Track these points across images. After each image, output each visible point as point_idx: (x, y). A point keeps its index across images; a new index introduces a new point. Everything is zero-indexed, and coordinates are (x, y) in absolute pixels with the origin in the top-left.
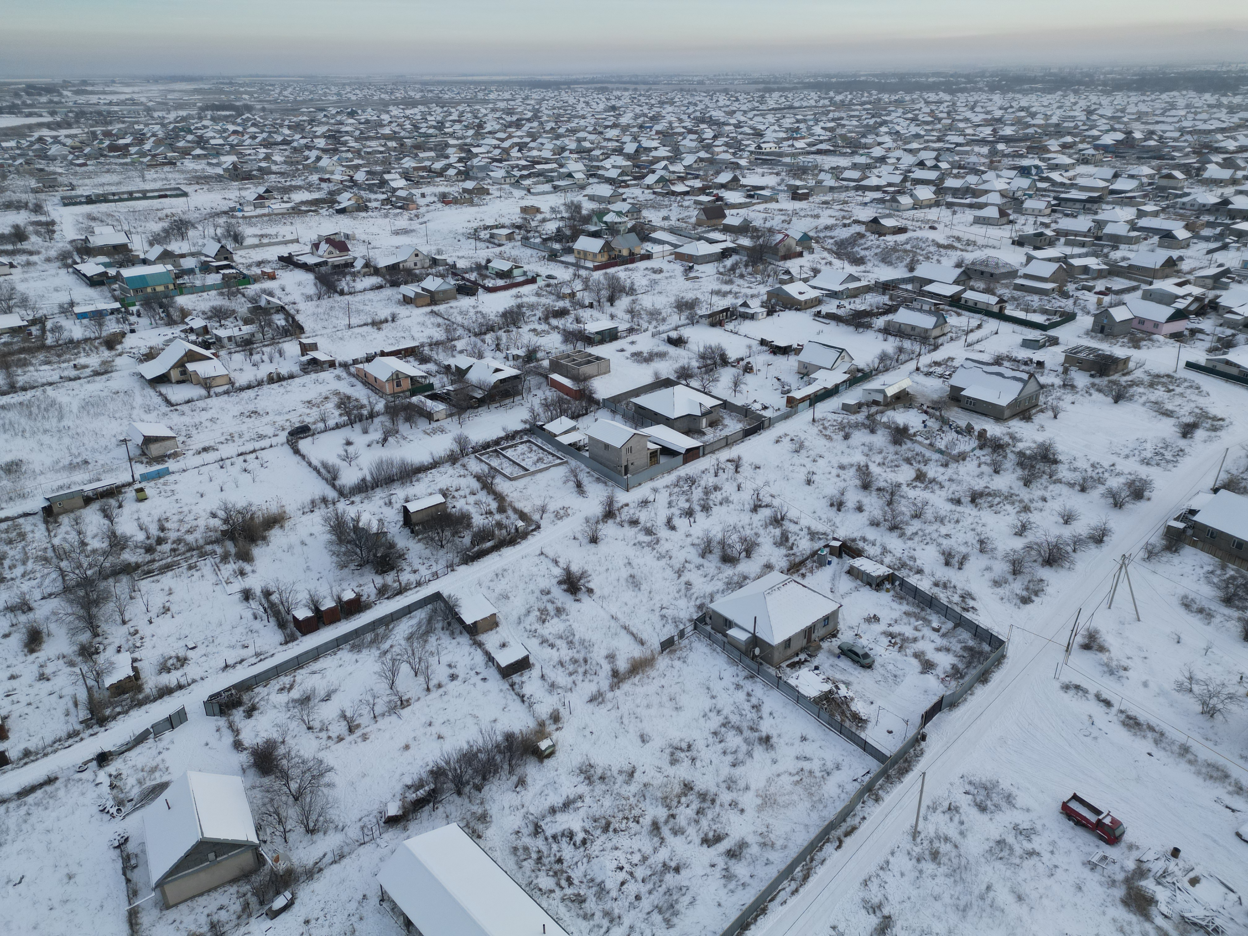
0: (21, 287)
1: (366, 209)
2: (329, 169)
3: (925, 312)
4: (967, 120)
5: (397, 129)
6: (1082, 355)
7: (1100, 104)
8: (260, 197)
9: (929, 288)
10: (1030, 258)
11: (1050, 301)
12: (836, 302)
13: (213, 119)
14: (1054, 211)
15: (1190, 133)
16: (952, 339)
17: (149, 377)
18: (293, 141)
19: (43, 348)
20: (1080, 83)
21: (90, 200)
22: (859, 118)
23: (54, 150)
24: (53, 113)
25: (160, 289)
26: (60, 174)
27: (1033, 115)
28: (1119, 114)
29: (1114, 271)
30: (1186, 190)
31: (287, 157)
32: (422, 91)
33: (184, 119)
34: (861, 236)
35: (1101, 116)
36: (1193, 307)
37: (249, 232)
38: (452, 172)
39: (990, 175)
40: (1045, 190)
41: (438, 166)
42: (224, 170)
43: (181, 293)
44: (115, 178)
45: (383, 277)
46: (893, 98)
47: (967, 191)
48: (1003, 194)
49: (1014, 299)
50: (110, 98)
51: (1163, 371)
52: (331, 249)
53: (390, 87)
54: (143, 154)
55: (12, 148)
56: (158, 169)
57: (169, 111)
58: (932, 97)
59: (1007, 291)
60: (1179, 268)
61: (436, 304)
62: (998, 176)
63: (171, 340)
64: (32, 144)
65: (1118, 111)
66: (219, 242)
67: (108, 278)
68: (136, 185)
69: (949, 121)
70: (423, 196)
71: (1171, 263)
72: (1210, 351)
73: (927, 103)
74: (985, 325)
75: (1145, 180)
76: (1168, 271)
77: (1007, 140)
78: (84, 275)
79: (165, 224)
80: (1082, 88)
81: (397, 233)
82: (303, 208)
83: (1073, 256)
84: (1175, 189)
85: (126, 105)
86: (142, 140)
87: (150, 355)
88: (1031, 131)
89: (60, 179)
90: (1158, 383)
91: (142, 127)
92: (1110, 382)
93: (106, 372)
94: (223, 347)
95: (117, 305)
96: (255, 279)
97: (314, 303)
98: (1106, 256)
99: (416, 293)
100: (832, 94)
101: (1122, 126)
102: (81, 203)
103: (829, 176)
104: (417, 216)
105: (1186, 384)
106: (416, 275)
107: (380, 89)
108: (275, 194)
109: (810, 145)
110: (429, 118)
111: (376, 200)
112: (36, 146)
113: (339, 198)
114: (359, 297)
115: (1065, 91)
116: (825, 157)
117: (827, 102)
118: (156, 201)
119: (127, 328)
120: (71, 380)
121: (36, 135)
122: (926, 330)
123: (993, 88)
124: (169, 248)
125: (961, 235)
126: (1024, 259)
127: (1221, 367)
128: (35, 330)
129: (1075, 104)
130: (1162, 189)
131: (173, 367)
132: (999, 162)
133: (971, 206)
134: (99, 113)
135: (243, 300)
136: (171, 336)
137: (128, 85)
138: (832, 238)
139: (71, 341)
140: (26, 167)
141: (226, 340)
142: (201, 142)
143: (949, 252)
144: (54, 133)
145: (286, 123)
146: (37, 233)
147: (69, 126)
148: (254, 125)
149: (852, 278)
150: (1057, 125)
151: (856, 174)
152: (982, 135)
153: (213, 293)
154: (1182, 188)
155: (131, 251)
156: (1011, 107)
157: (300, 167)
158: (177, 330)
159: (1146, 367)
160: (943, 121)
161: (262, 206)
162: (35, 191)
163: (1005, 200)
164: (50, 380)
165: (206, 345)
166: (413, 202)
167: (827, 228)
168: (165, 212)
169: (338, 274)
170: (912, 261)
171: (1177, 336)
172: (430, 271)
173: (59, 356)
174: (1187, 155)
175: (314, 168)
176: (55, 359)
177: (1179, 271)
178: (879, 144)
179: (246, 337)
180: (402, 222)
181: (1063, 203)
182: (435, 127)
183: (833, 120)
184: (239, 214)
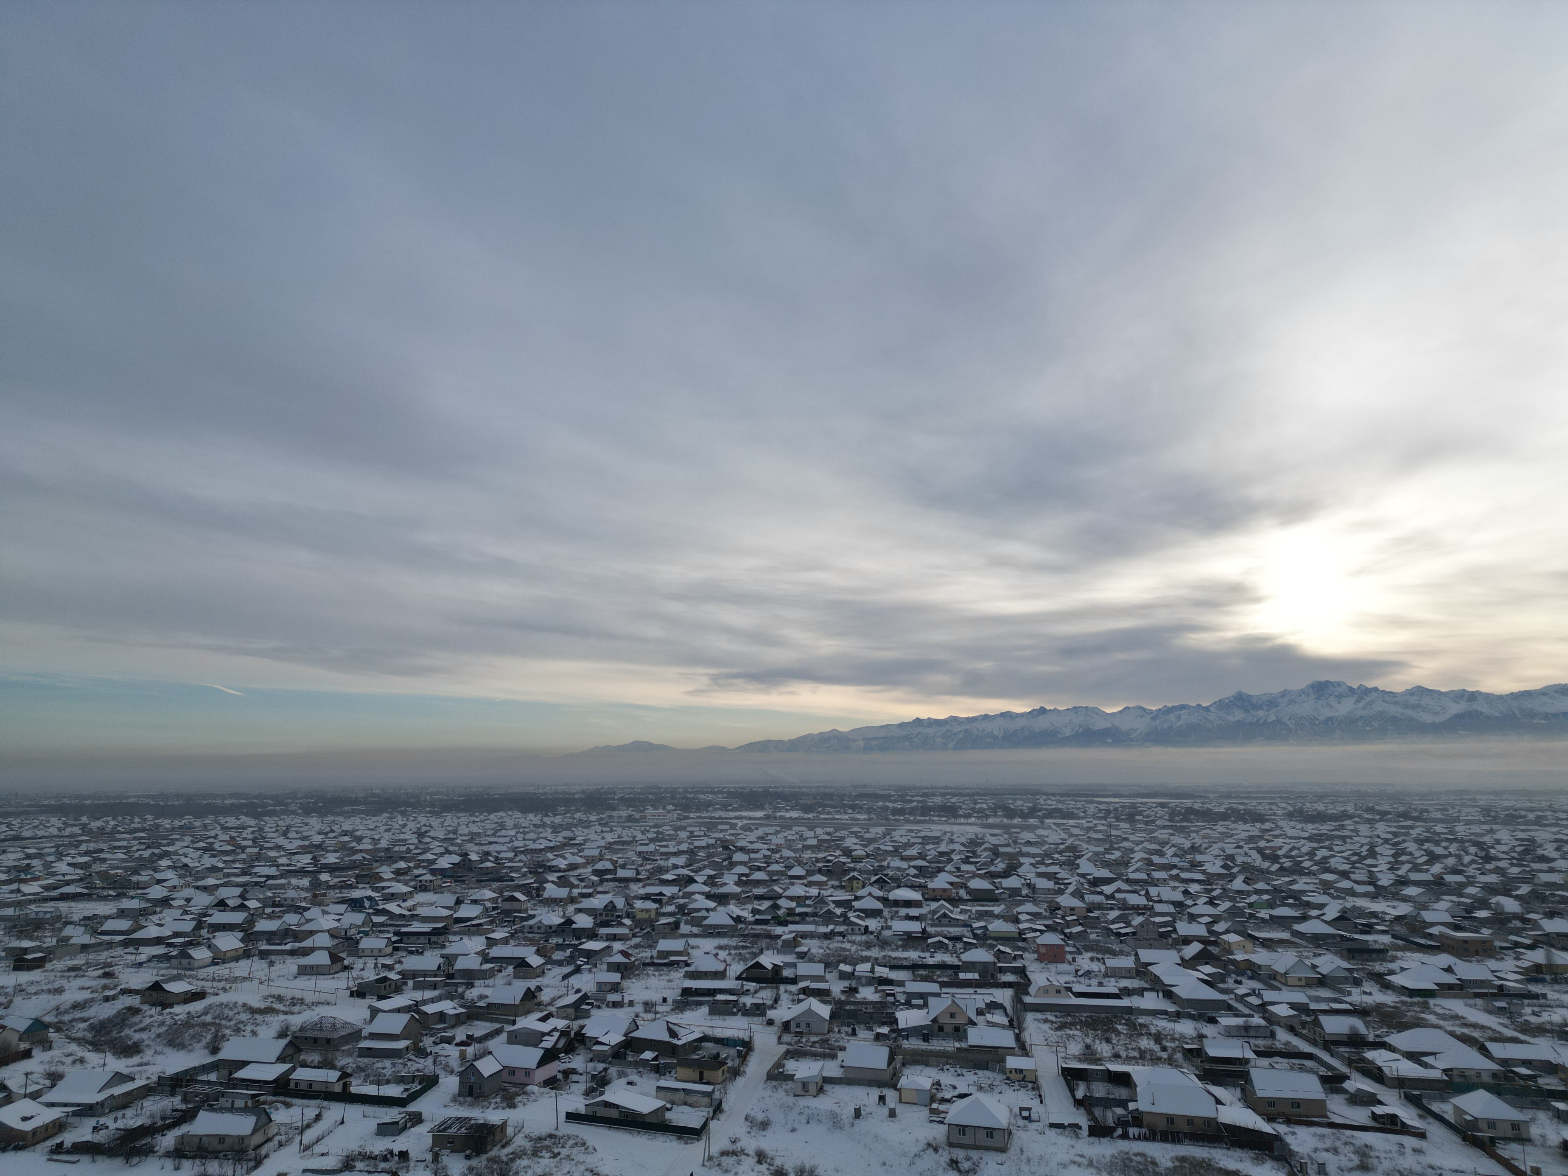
3: (239, 1110)
4: (279, 847)
6: (452, 1131)
7: (430, 826)
9: (242, 1074)
10: (375, 1012)
11: (405, 1065)
12: (92, 1122)
14: (396, 949)
15: (522, 852)
16: (281, 1145)
20: (406, 804)
22: (128, 849)
27: (359, 840)
28: (451, 836)
29: (473, 1013)
30: (531, 912)
34: (134, 1011)
35: (433, 838)
36: (560, 1045)
39: (314, 912)
40: (382, 925)
46: (177, 823)
47: (286, 934)
48: (332, 933)
49: (360, 1069)
51: (544, 1131)
58: (231, 821)
59: (350, 1060)
60: (539, 1000)
62: (325, 913)
65: (449, 832)
69: (256, 850)
71: (530, 995)
72: (588, 1093)
73: (225, 828)
74: (326, 1115)
75: (489, 904)
76: (528, 1004)
77: (332, 869)
80: (409, 809)
83: (425, 1002)
84: (520, 911)
88: (358, 857)
90: (543, 1148)
92: (489, 1160)
98: (462, 996)
100: (84, 819)
101: (456, 848)
103: (81, 929)
105: (571, 1142)
109: (47, 888)
115: (391, 813)
116: (73, 904)
117: (77, 830)
122: (242, 1139)
123: (308, 810)
125: (282, 992)
126: (367, 1014)
127: (602, 1112)
129: (404, 826)
130: (507, 913)
132: (324, 895)
133: (293, 953)
138: (84, 1020)
143: (268, 1018)
149: (119, 1078)
150: (388, 850)
151: (124, 925)
152: (299, 865)
154: (526, 910)
156: (332, 831)
159: (526, 1130)
160: (248, 850)
163: (336, 941)
167: (76, 1006)
170: (216, 1037)
171: (551, 1083)
174: (524, 875)
177: (540, 1004)
178: (159, 882)
181: (405, 938)
183: (87, 853)
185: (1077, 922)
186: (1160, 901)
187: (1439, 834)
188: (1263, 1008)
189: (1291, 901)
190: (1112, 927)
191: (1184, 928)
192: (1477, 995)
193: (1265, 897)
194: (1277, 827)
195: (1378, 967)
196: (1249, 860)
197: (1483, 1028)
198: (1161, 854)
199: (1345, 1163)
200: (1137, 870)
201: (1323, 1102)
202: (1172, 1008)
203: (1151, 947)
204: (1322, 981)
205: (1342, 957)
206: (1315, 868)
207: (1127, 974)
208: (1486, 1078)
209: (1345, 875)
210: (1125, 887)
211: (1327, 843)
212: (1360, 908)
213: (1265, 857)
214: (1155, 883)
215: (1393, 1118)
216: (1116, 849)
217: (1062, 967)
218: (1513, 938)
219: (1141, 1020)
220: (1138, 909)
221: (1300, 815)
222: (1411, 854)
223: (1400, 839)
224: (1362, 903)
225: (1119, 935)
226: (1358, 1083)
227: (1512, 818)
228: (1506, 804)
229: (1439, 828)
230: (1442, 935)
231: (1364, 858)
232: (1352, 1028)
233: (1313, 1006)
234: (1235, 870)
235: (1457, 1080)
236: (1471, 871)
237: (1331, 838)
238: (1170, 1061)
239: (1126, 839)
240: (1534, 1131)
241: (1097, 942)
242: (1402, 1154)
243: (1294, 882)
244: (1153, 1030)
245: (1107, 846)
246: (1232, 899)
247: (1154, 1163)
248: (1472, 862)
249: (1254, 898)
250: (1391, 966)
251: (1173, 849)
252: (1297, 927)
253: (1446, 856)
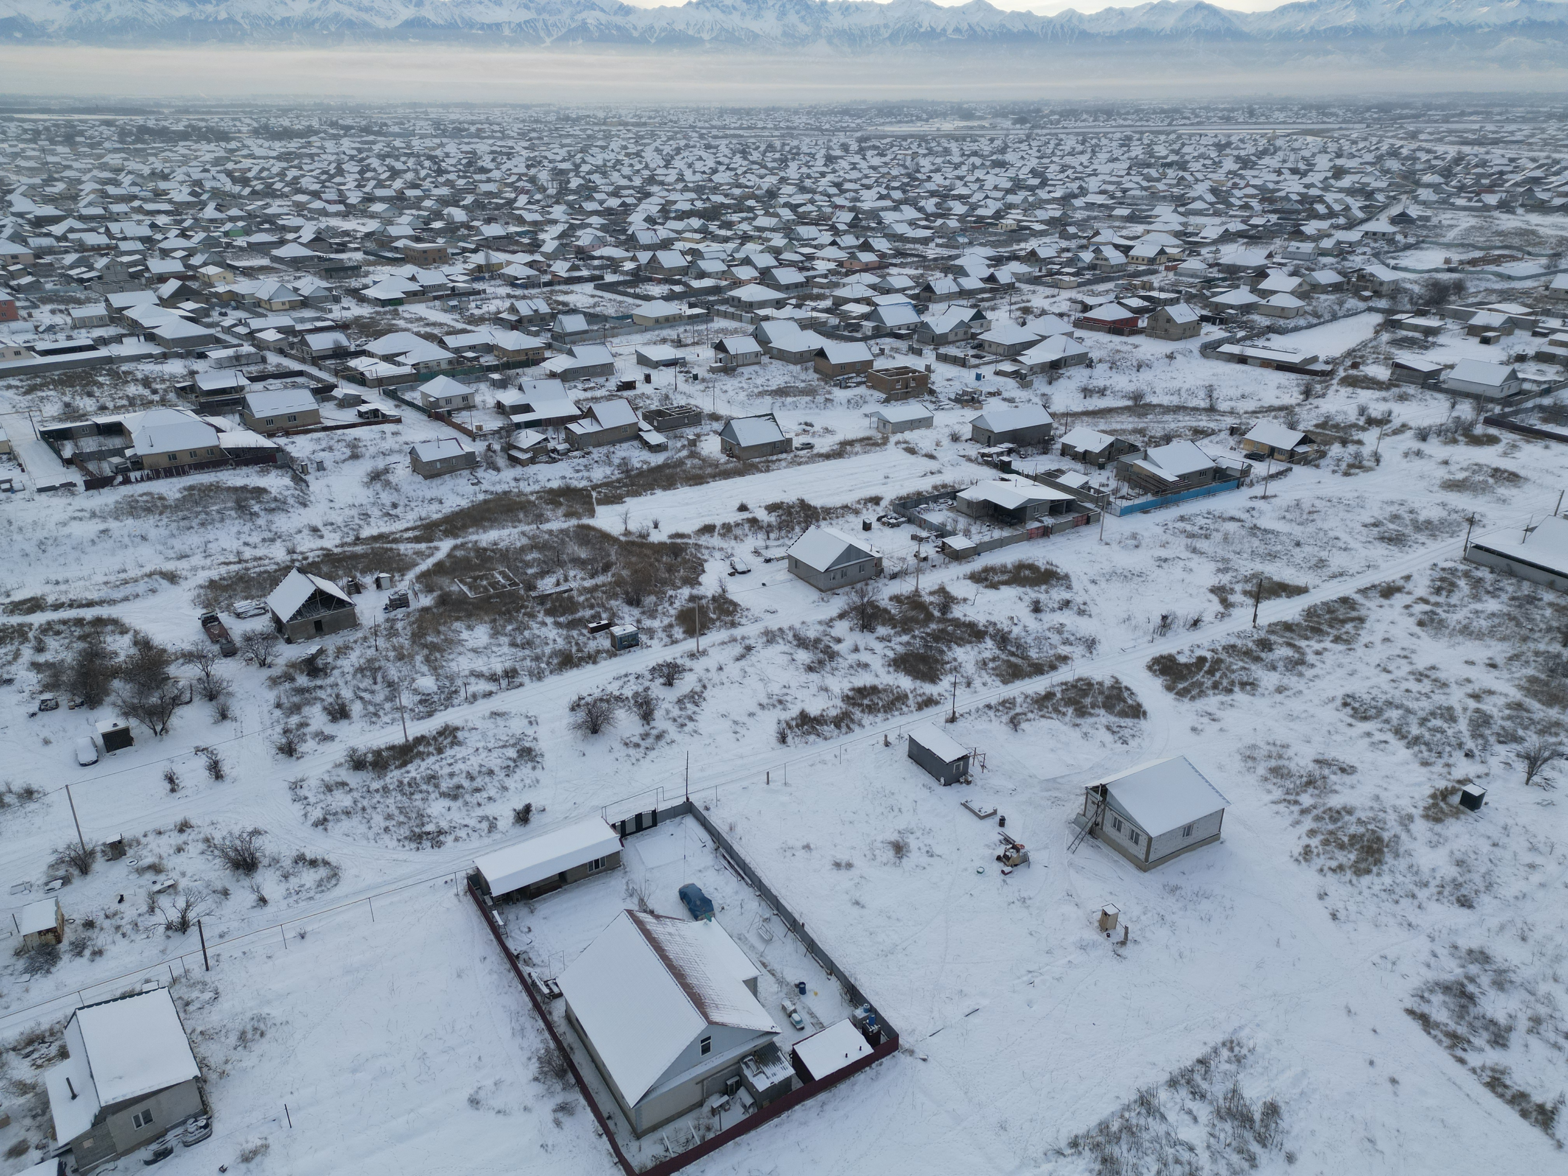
185: (25, 272)
186: (125, 239)
187: (398, 149)
188: (251, 336)
189: (267, 226)
190: (72, 272)
191: (157, 266)
192: (436, 298)
193: (241, 224)
194: (244, 146)
195: (354, 283)
196: (219, 185)
197: (441, 325)
198: (117, 183)
199: (338, 456)
200: (90, 204)
201: (315, 412)
202: (156, 350)
203: (122, 290)
204: (305, 303)
205: (321, 278)
206: (286, 189)
207: (100, 322)
208: (444, 366)
209: (316, 195)
210: (78, 225)
211: (296, 162)
212: (333, 228)
213: (235, 181)
214: (115, 218)
215: (376, 412)
216: (57, 180)
217: (14, 325)
218: (461, 244)
219: (124, 368)
220: (98, 250)
221: (265, 132)
222: (374, 170)
223: (364, 155)
224: (334, 222)
225: (81, 281)
226: (345, 389)
227: (458, 132)
228: (453, 117)
229: (398, 143)
230: (406, 248)
231: (332, 176)
232: (336, 342)
233: (299, 327)
234: (205, 197)
235: (423, 371)
236: (427, 184)
237: (300, 156)
238: (163, 402)
239: (69, 167)
240: (478, 399)
241: (56, 292)
242: (383, 439)
243: (268, 205)
244: (140, 376)
245: (45, 176)
246: (206, 229)
247: (162, 498)
248: (428, 175)
249: (228, 226)
250: (365, 281)
251: (130, 177)
252: (275, 252)
253: (405, 171)
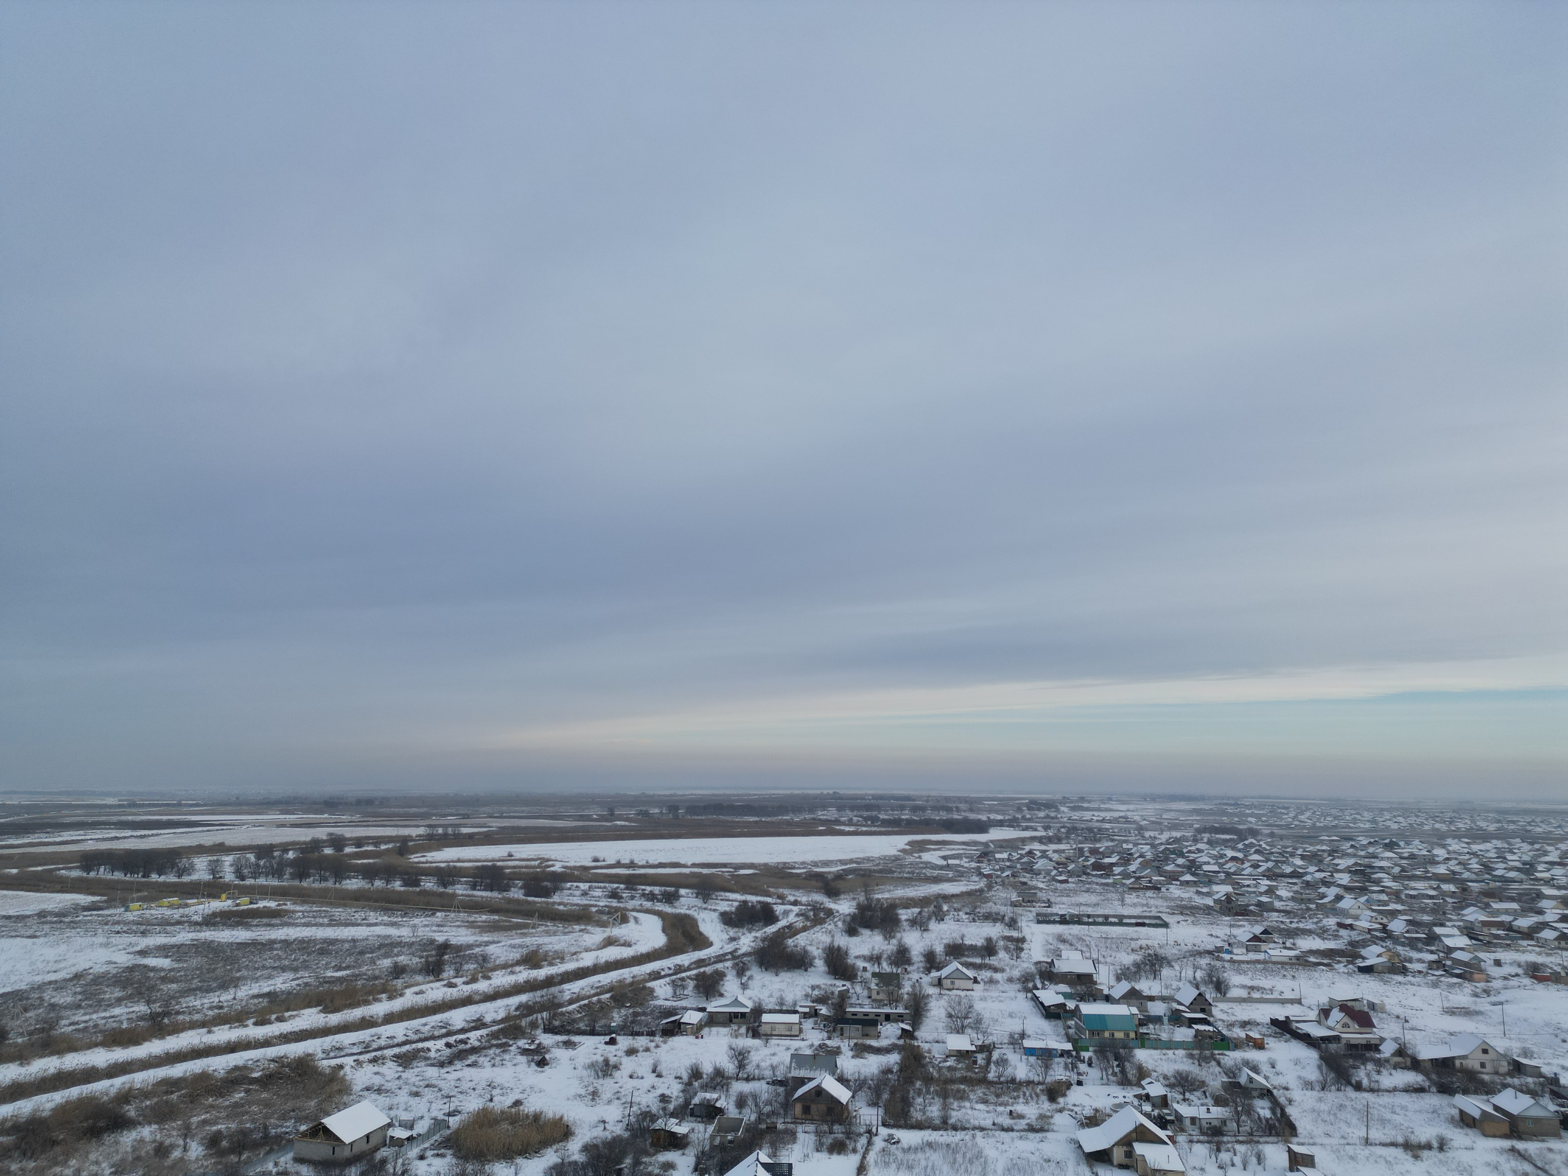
0: (979, 1006)
1: (1404, 971)
2: (1352, 912)
5: (1457, 869)
8: (1255, 938)
13: (1210, 842)
17: (1088, 1149)
18: (1306, 874)
19: (983, 1081)
21: (1064, 920)
23: (1040, 864)
24: (1046, 828)
25: (1119, 1035)
26: (1041, 889)
31: (1296, 892)
32: (1499, 821)
33: (1177, 840)
37: (1236, 980)
38: (1548, 934)
41: (1524, 923)
42: (1215, 901)
43: (1143, 1046)
44: (1093, 898)
45: (1426, 1074)
50: (1103, 814)
52: (1347, 1020)
53: (1449, 815)
54: (1126, 875)
55: (1003, 860)
56: (1141, 893)
57: (1162, 832)
61: (1520, 1138)
63: (1121, 1106)
64: (1022, 856)
66: (1197, 988)
67: (1066, 1011)
68: (1114, 908)
70: (1498, 963)
78: (1042, 1003)
79: (1138, 957)
81: (1451, 1012)
82: (1312, 959)
85: (1118, 822)
86: (1129, 860)
87: (1093, 1121)
89: (1040, 894)
91: (1130, 846)
93: (1041, 1130)
94: (1183, 1130)
95: (1068, 1046)
96: (1237, 1045)
97: (1315, 1094)
99: (1484, 1113)
102: (1054, 922)
104: (1487, 992)
106: (1482, 1082)
107: (1434, 818)
108: (1276, 937)
110: (1510, 857)
111: (1420, 961)
112: (1025, 860)
113: (1364, 952)
114: (1385, 1099)
118: (1131, 929)
119: (1074, 1078)
120: (1004, 1129)
121: (1027, 848)
124: (1137, 987)
128: (980, 1058)
131: (1117, 1144)
134: (1090, 830)
135: (1218, 1069)
136: (1121, 1100)
137: (1123, 802)
139: (1013, 1081)
140: (1012, 879)
141: (1188, 1122)
142: (1193, 867)
144: (1043, 847)
145: (1299, 852)
146: (1007, 949)
147: (1059, 841)
148: (1257, 852)
153: (1181, 1053)
155: (1095, 983)
157: (1313, 906)
158: (1129, 1094)
161: (1257, 950)
162: (1014, 905)
164: (983, 1123)
165: (1162, 1123)
166: (1481, 971)
168: (1139, 942)
169: (1355, 1057)
172: (1509, 1080)
173: (998, 1096)
175: (1332, 910)
176: (992, 1098)
179: (1215, 1123)
180: (1462, 997)
182: (1518, 869)
184: (1227, 957)
